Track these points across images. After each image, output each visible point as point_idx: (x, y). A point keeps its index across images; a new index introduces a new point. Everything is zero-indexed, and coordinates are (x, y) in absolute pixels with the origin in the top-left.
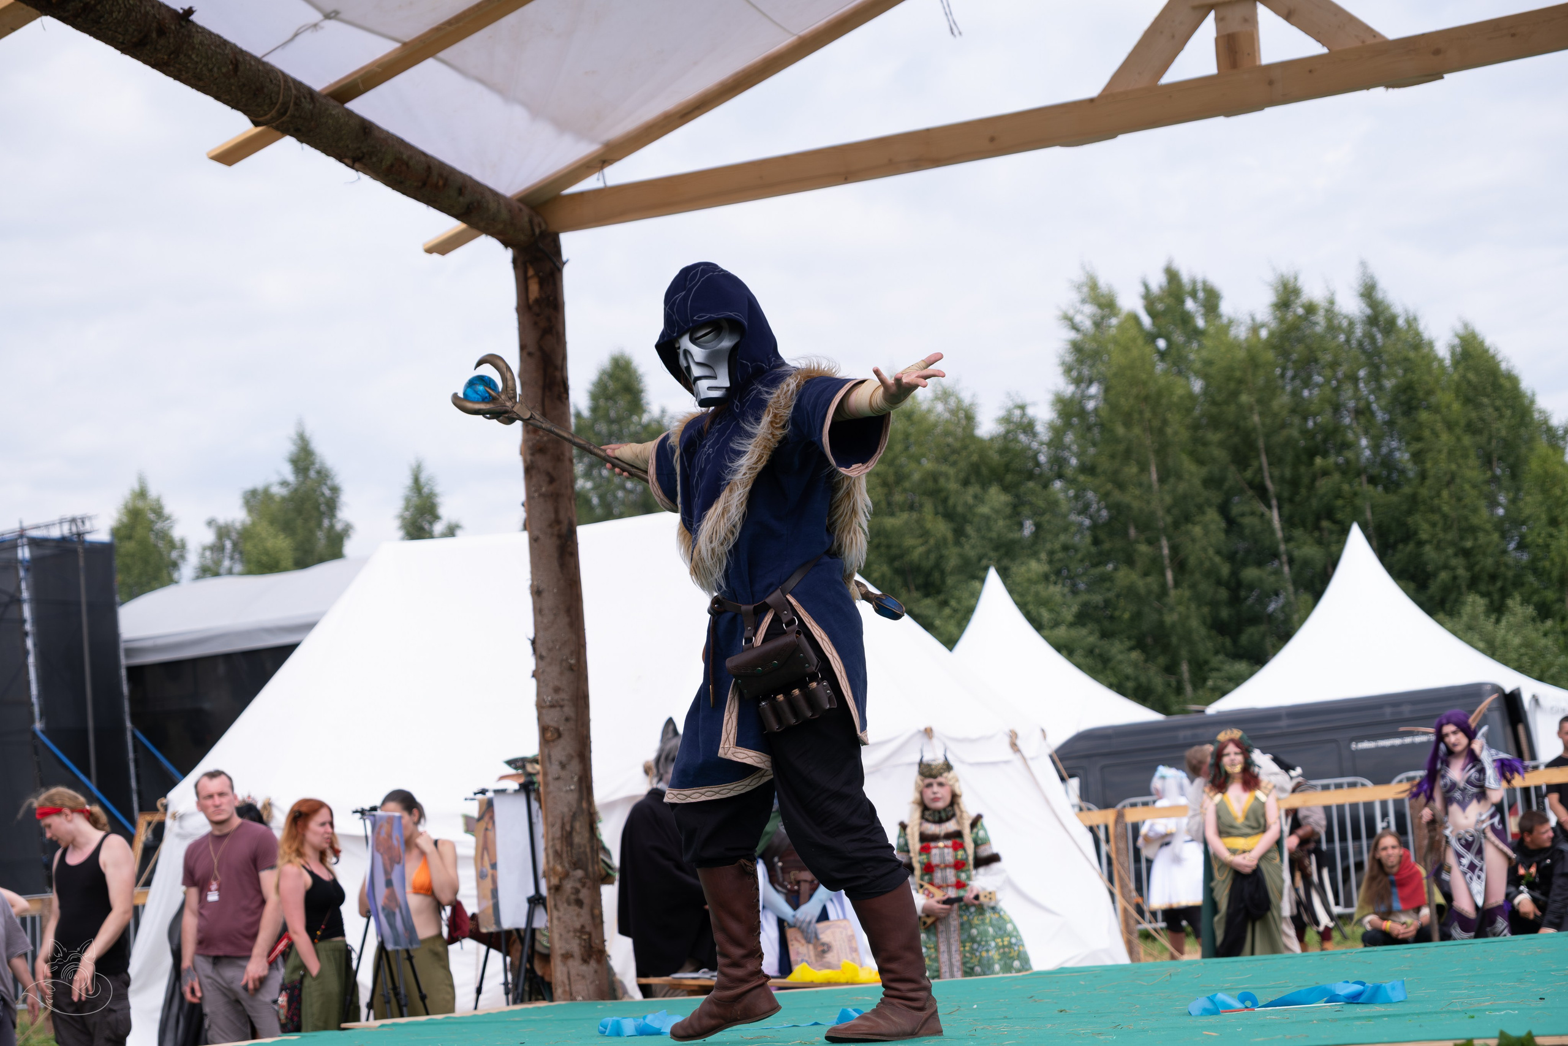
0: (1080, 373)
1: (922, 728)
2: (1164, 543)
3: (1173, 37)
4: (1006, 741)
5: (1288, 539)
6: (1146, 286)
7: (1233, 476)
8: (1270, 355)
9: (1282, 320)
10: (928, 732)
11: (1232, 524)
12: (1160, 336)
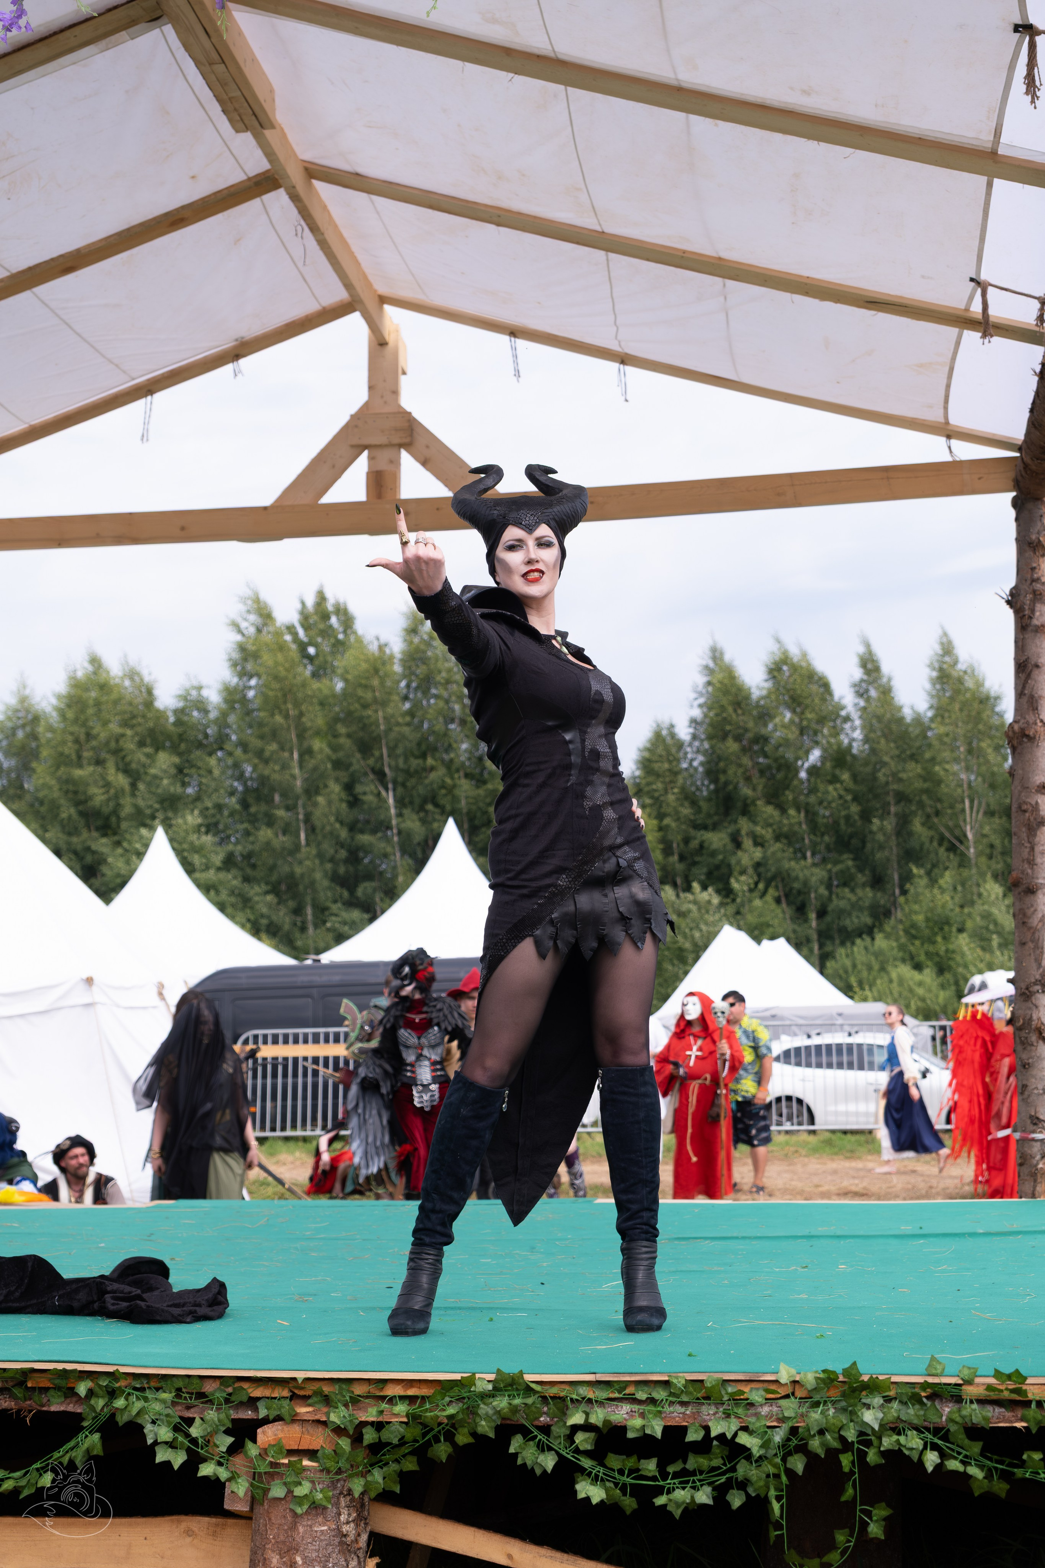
0: (243, 668)
1: (85, 977)
2: (301, 810)
3: (334, 466)
4: (155, 991)
5: (399, 816)
6: (303, 603)
7: (358, 762)
8: (399, 668)
9: (411, 643)
10: (89, 981)
11: (354, 802)
12: (310, 644)
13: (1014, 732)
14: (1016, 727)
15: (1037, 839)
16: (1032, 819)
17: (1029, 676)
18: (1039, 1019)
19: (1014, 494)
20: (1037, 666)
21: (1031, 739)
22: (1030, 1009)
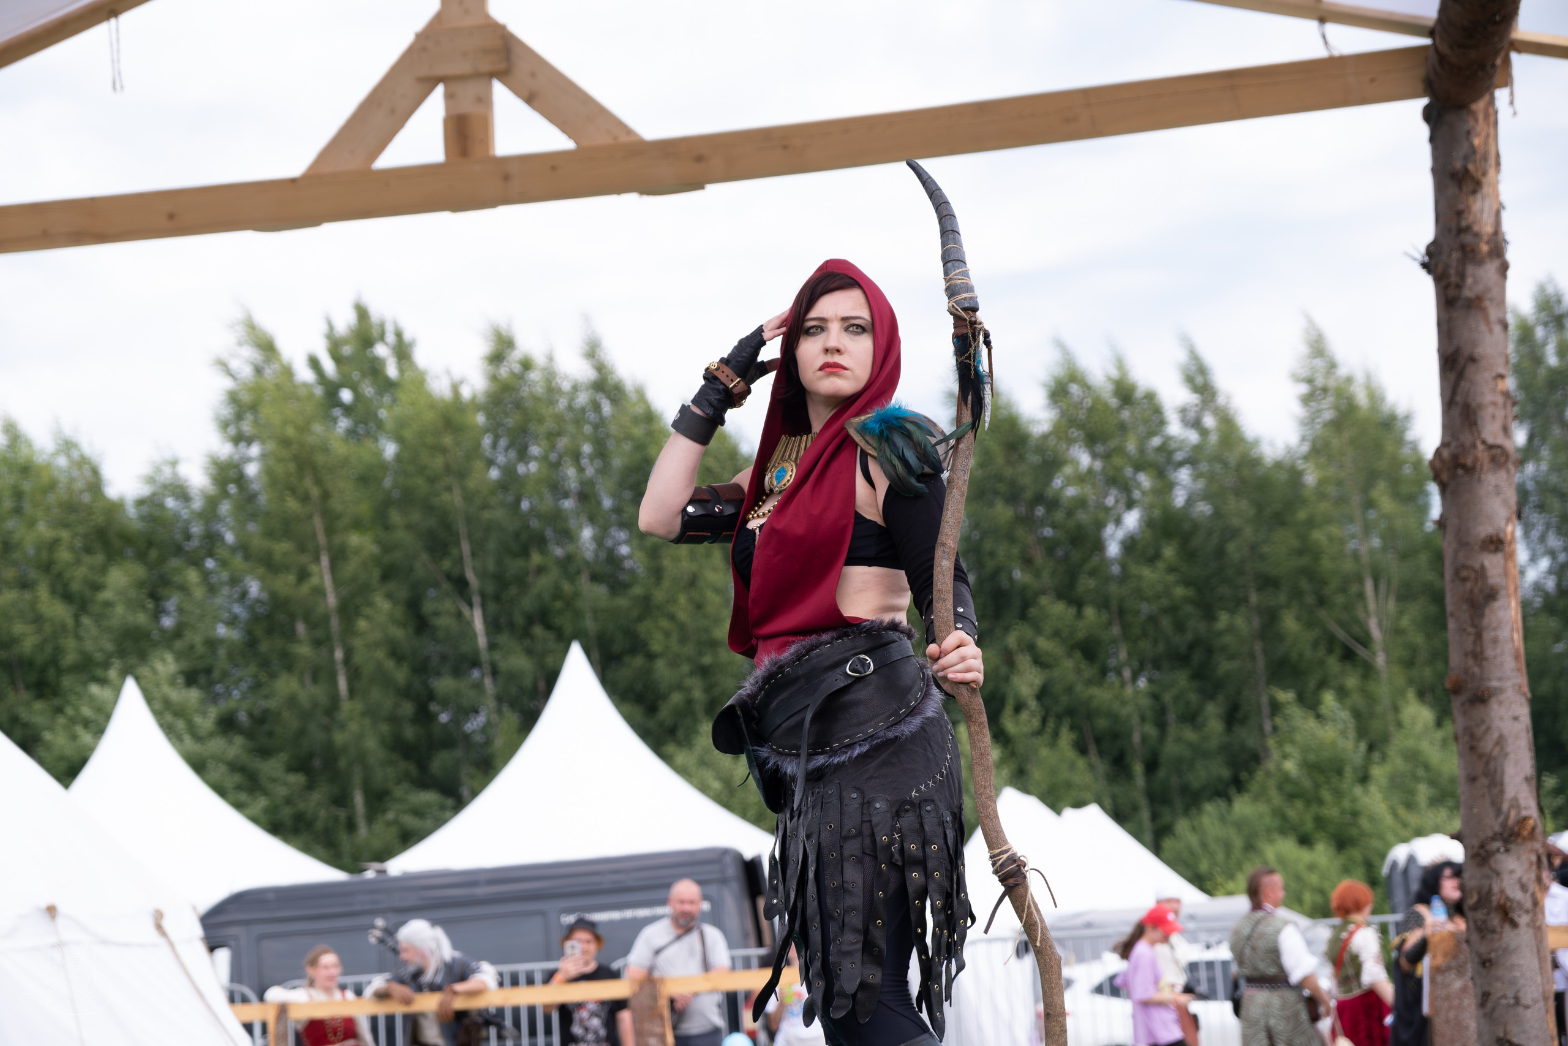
0: (238, 429)
1: (43, 904)
2: (337, 647)
3: (393, 111)
4: (150, 922)
5: (492, 646)
6: (330, 325)
7: (425, 565)
8: (480, 419)
9: (494, 378)
10: (51, 910)
12: (345, 385)
13: (1442, 461)
14: (1446, 454)
15: (1486, 621)
16: (1476, 591)
17: (1461, 376)
18: (1502, 891)
19: (1424, 101)
20: (1473, 359)
21: (1470, 470)
22: (1488, 877)
